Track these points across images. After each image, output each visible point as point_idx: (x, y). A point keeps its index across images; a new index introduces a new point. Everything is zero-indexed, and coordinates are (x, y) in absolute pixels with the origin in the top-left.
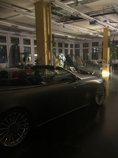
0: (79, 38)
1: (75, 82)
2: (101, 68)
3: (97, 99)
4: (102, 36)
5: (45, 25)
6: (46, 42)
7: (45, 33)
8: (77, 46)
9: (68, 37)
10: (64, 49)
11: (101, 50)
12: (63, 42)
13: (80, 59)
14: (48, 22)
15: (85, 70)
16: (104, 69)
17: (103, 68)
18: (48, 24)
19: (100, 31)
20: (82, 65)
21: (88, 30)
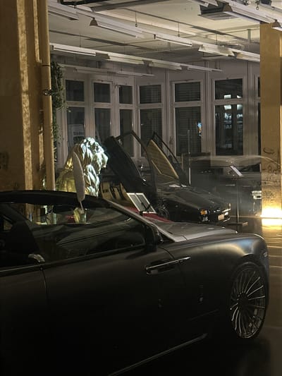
0: (156, 62)
1: (154, 251)
2: (256, 194)
3: (236, 315)
4: (255, 57)
5: (22, 27)
6: (27, 92)
7: (23, 55)
8: (148, 94)
9: (112, 59)
10: (90, 107)
11: (251, 113)
12: (88, 76)
13: (164, 153)
14: (36, 14)
15: (188, 204)
16: (268, 195)
17: (266, 194)
18: (36, 21)
19: (244, 35)
20: (175, 180)
21: (193, 32)
